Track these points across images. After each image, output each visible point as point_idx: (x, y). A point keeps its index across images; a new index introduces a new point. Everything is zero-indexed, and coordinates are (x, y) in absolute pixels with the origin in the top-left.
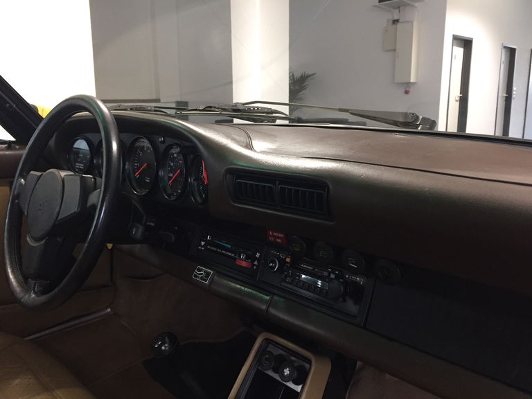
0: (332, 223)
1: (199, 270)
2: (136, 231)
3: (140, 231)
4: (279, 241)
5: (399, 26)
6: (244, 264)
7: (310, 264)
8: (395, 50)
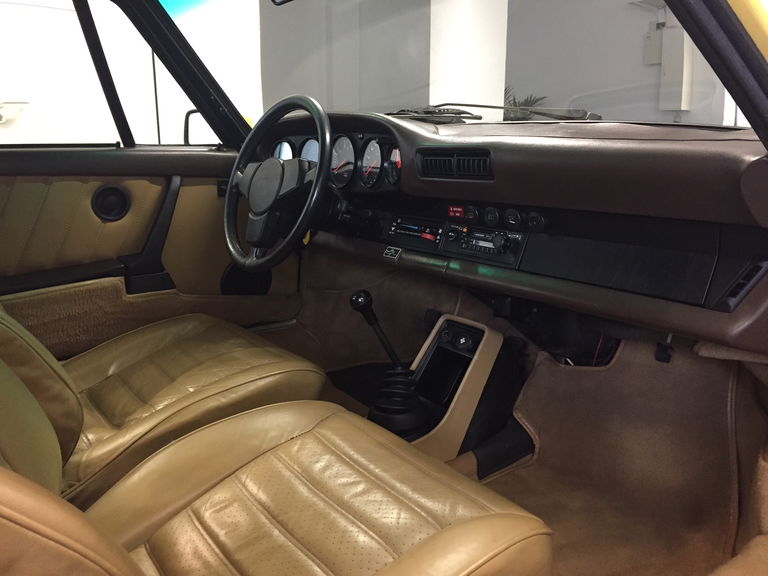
0: (492, 182)
1: (390, 249)
2: (341, 206)
3: (344, 205)
4: (458, 214)
5: (664, 30)
6: (428, 236)
7: (481, 233)
8: (660, 64)
